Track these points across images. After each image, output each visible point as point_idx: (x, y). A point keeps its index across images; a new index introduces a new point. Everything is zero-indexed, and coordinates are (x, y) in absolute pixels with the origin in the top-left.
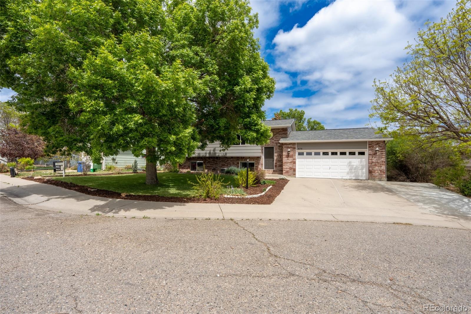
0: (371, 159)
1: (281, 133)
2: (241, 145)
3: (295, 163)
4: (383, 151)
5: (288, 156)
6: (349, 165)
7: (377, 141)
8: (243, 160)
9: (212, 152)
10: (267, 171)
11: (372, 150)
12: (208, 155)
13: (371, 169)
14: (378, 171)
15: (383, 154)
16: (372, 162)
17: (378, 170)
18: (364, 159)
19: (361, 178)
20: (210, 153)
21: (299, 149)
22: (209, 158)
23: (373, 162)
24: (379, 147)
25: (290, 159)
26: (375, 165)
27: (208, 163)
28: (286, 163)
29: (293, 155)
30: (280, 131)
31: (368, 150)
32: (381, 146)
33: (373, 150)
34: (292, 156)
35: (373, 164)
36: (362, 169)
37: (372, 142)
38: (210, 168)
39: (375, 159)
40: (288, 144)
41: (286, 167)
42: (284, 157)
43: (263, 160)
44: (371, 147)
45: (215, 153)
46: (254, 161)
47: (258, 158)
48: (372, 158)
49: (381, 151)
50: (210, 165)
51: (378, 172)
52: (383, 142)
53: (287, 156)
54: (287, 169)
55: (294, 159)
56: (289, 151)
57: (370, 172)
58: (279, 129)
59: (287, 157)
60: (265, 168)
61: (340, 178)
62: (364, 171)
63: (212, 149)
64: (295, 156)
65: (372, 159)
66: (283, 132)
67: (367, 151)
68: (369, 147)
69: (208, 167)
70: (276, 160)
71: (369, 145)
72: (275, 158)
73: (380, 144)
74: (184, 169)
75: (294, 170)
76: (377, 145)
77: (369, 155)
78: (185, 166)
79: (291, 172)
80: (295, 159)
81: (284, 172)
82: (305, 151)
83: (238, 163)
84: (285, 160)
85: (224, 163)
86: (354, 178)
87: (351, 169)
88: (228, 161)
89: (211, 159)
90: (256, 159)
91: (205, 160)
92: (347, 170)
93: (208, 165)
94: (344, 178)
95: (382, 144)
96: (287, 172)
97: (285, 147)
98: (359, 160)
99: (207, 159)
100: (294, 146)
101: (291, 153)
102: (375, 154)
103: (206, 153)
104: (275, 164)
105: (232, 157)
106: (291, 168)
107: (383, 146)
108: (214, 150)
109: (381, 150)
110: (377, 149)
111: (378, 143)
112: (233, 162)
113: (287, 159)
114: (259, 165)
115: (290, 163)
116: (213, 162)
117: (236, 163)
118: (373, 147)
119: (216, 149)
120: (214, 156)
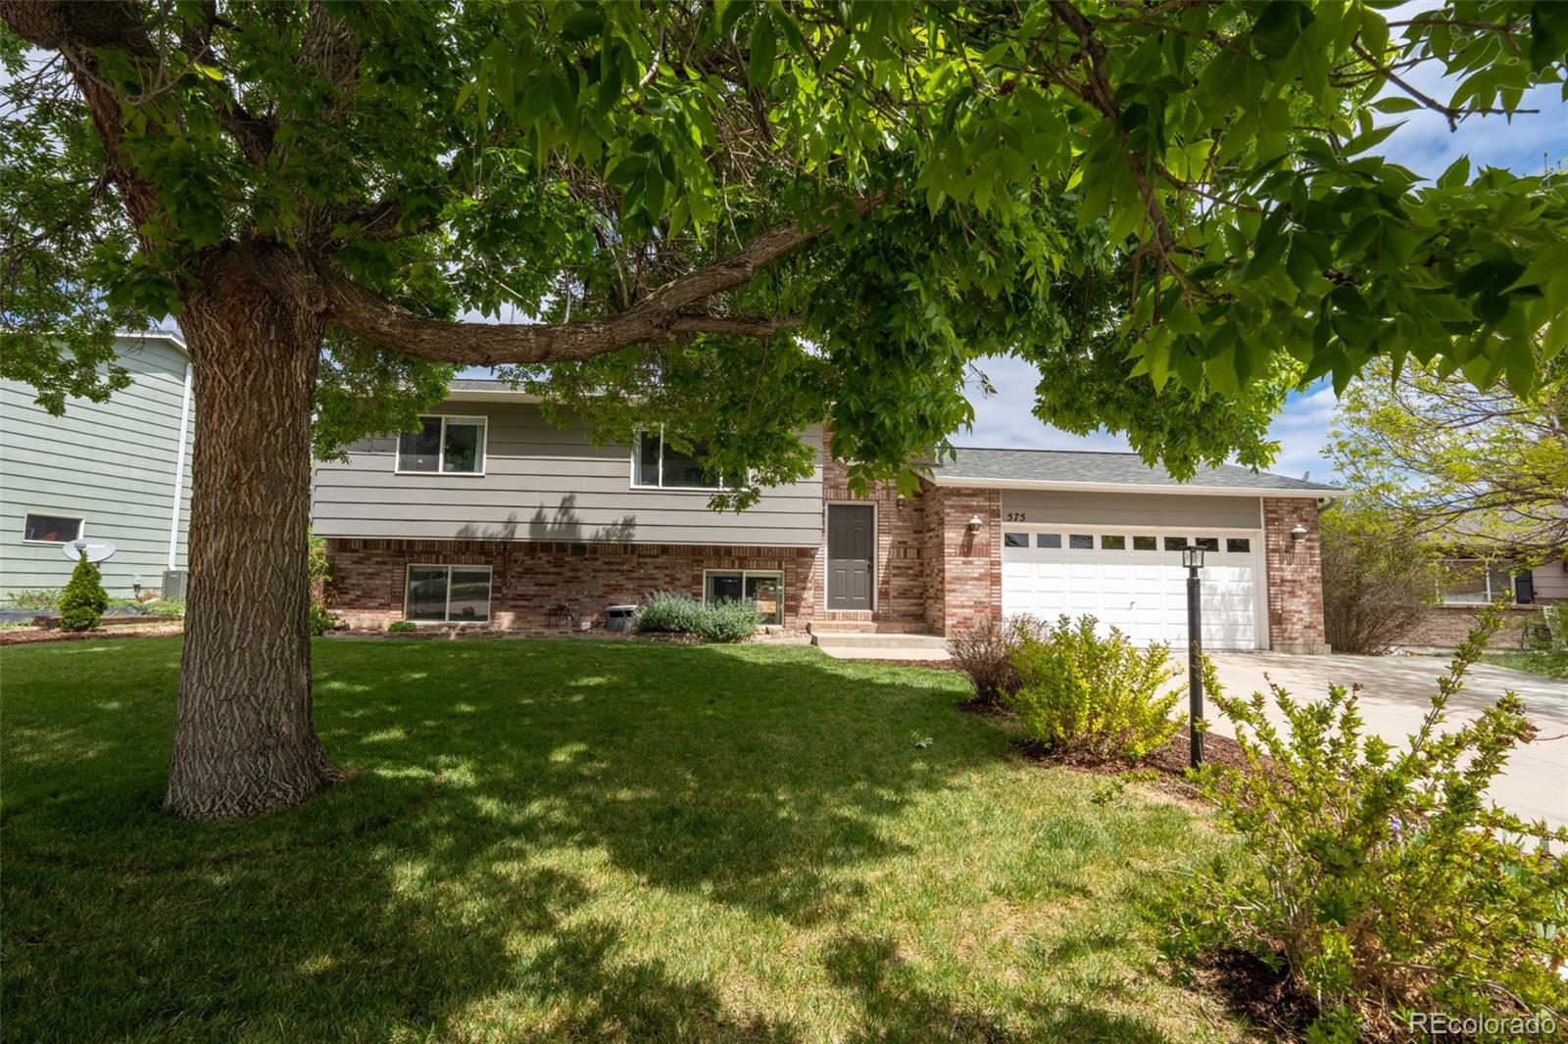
0: (1275, 569)
2: (720, 488)
3: (996, 580)
4: (1313, 536)
5: (967, 549)
8: (726, 562)
9: (552, 515)
10: (846, 617)
11: (1279, 532)
12: (523, 533)
13: (1276, 607)
15: (1313, 548)
16: (1283, 581)
17: (1302, 612)
18: (1250, 569)
19: (1242, 645)
20: (538, 522)
21: (1010, 518)
22: (531, 548)
23: (1287, 581)
25: (978, 565)
26: (1293, 593)
27: (519, 576)
28: (957, 579)
29: (988, 544)
31: (1262, 531)
32: (1308, 520)
33: (1282, 531)
34: (985, 550)
35: (1286, 588)
36: (1244, 607)
37: (1279, 500)
38: (536, 602)
39: (1289, 568)
40: (970, 495)
41: (958, 599)
42: (950, 555)
43: (821, 568)
44: (1275, 520)
45: (574, 524)
46: (780, 568)
47: (804, 555)
48: (1280, 562)
49: (1309, 536)
50: (532, 589)
51: (1303, 620)
52: (1310, 505)
53: (963, 546)
54: (963, 607)
55: (992, 564)
56: (974, 527)
57: (1276, 619)
59: (967, 554)
60: (832, 604)
62: (1250, 614)
63: (556, 500)
64: (997, 547)
65: (1278, 569)
67: (1257, 537)
68: (1269, 522)
69: (522, 597)
70: (887, 567)
71: (1267, 512)
72: (882, 556)
73: (1302, 509)
74: (365, 608)
75: (997, 614)
76: (1294, 512)
77: (1268, 551)
78: (368, 594)
79: (982, 621)
80: (999, 563)
81: (948, 622)
82: (1033, 529)
83: (697, 580)
84: (953, 565)
85: (621, 580)
88: (640, 565)
89: (545, 557)
90: (793, 561)
91: (506, 561)
93: (521, 590)
95: (1310, 512)
96: (965, 623)
97: (952, 507)
98: (1236, 570)
99: (520, 556)
100: (994, 505)
101: (981, 537)
102: (1291, 548)
103: (510, 523)
104: (884, 582)
105: (665, 549)
106: (979, 606)
107: (1311, 518)
108: (566, 507)
109: (1308, 532)
110: (1299, 529)
111: (1296, 506)
112: (668, 572)
113: (964, 563)
114: (804, 589)
115: (976, 579)
116: (552, 570)
117: (685, 579)
118: (1280, 520)
119: (580, 501)
120: (562, 538)
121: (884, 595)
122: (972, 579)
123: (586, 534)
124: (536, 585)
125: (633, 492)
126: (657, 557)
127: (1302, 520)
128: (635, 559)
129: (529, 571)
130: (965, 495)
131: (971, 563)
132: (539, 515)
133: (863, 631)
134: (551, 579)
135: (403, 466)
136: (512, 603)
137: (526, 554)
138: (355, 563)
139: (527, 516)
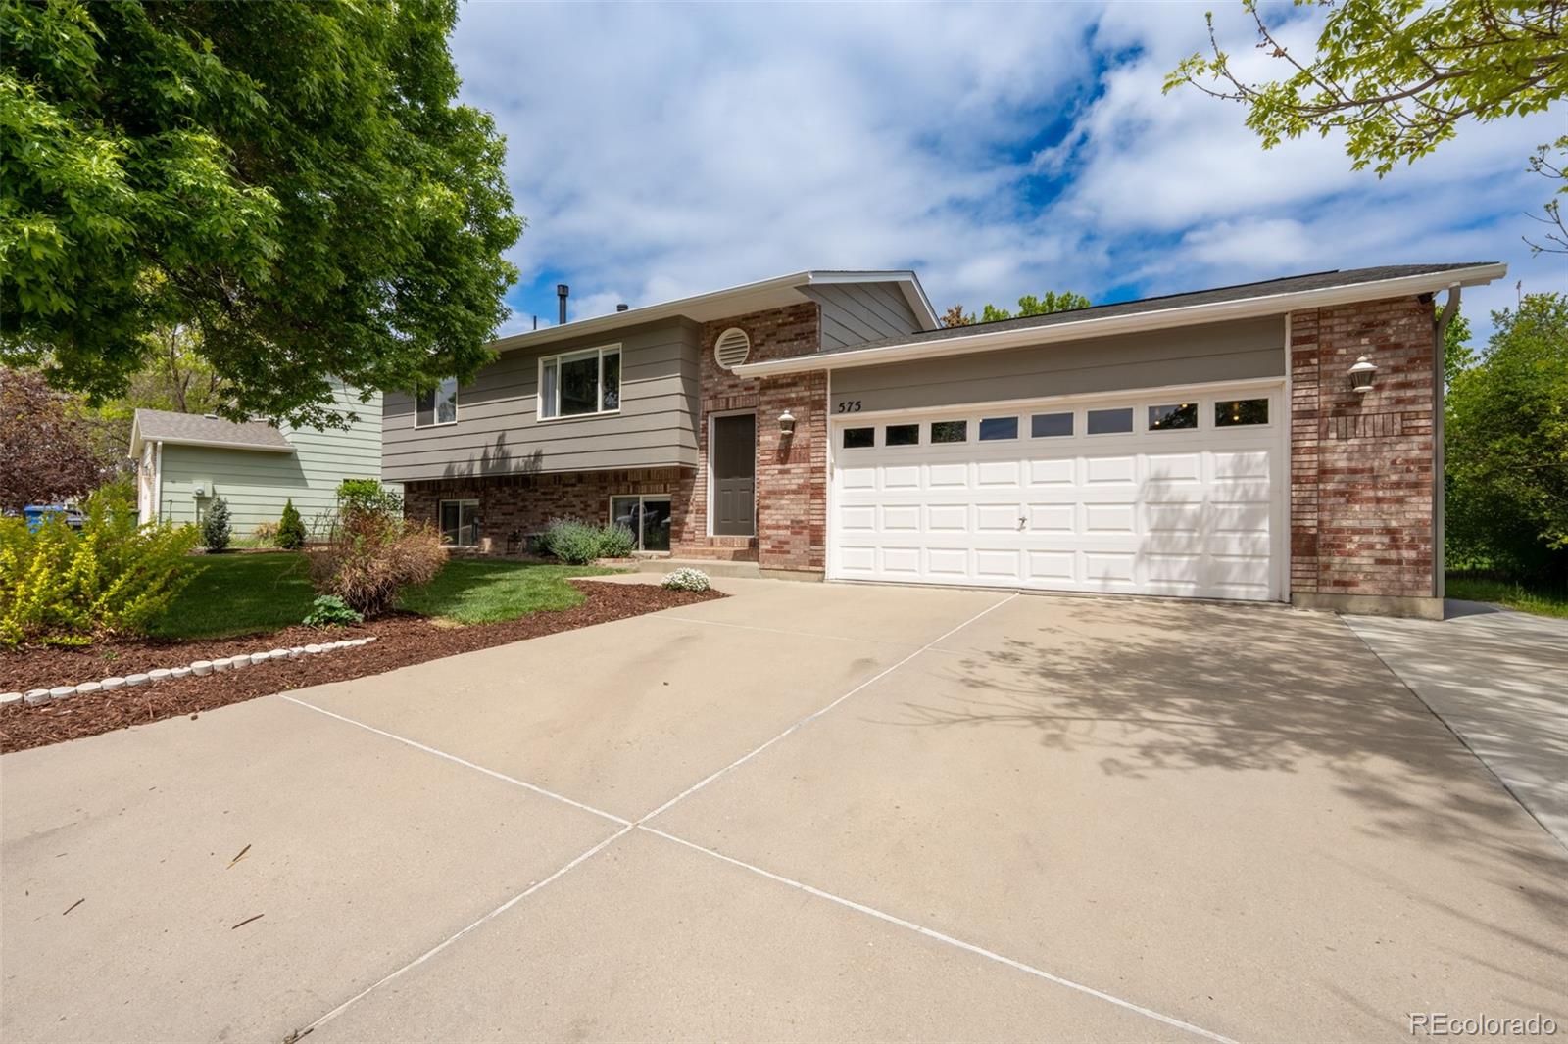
0: (1310, 451)
1: (786, 333)
2: (600, 411)
3: (818, 492)
4: (1414, 377)
5: (784, 454)
6: (1151, 497)
7: (1360, 307)
8: (623, 488)
9: (492, 452)
10: (724, 542)
11: (1317, 378)
12: (477, 471)
13: (1310, 521)
14: (1374, 539)
15: (1413, 401)
16: (1324, 473)
17: (1368, 531)
18: (1262, 455)
19: (1239, 592)
20: (485, 460)
21: (842, 408)
22: (484, 479)
23: (1335, 471)
24: (1381, 348)
25: (797, 473)
26: (1349, 496)
27: (494, 507)
28: (771, 493)
29: (808, 447)
30: (784, 325)
31: (1287, 379)
32: (1398, 346)
33: (1329, 375)
34: (806, 455)
35: (1330, 486)
36: (1248, 526)
37: (1322, 314)
39: (1343, 446)
40: (788, 385)
41: (774, 517)
42: (765, 463)
43: (706, 488)
44: (1312, 354)
45: (509, 459)
46: (666, 492)
47: (684, 475)
48: (1323, 435)
49: (1400, 378)
50: (500, 519)
51: (1371, 547)
52: (1410, 313)
53: (780, 451)
54: (778, 527)
55: (814, 470)
56: (792, 425)
57: (1306, 545)
58: (777, 313)
59: (783, 461)
60: (719, 530)
61: (1095, 585)
62: (1264, 535)
63: (493, 439)
64: (822, 448)
65: (1320, 450)
66: (797, 329)
67: (1281, 393)
68: (1299, 359)
69: (495, 525)
71: (1295, 341)
73: (1385, 323)
75: (817, 537)
76: (1361, 334)
77: (1299, 415)
79: (800, 545)
80: (822, 470)
81: (765, 546)
82: (879, 421)
83: (604, 506)
84: (765, 476)
86: (1186, 590)
87: (1163, 529)
88: (565, 493)
90: (677, 482)
91: (486, 495)
92: (1141, 532)
93: (495, 519)
94: (1118, 587)
95: (1411, 328)
96: (780, 548)
97: (769, 403)
98: (1227, 458)
100: (817, 393)
101: (801, 436)
102: (1348, 406)
103: (468, 462)
105: (581, 477)
106: (797, 526)
107: (1412, 339)
108: (500, 444)
109: (1396, 370)
110: (1363, 365)
111: (1367, 320)
112: (582, 499)
113: (781, 472)
114: (686, 512)
115: (794, 492)
116: (512, 501)
117: (594, 506)
118: (1328, 353)
119: (509, 437)
120: (499, 472)
122: (789, 492)
123: (513, 464)
124: (503, 514)
125: (541, 425)
126: (574, 485)
127: (1382, 346)
128: (561, 489)
129: (499, 503)
130: (782, 386)
131: (787, 472)
132: (485, 453)
133: (719, 558)
134: (511, 509)
135: (419, 423)
136: (490, 530)
137: (497, 489)
138: (415, 501)
139: (479, 454)
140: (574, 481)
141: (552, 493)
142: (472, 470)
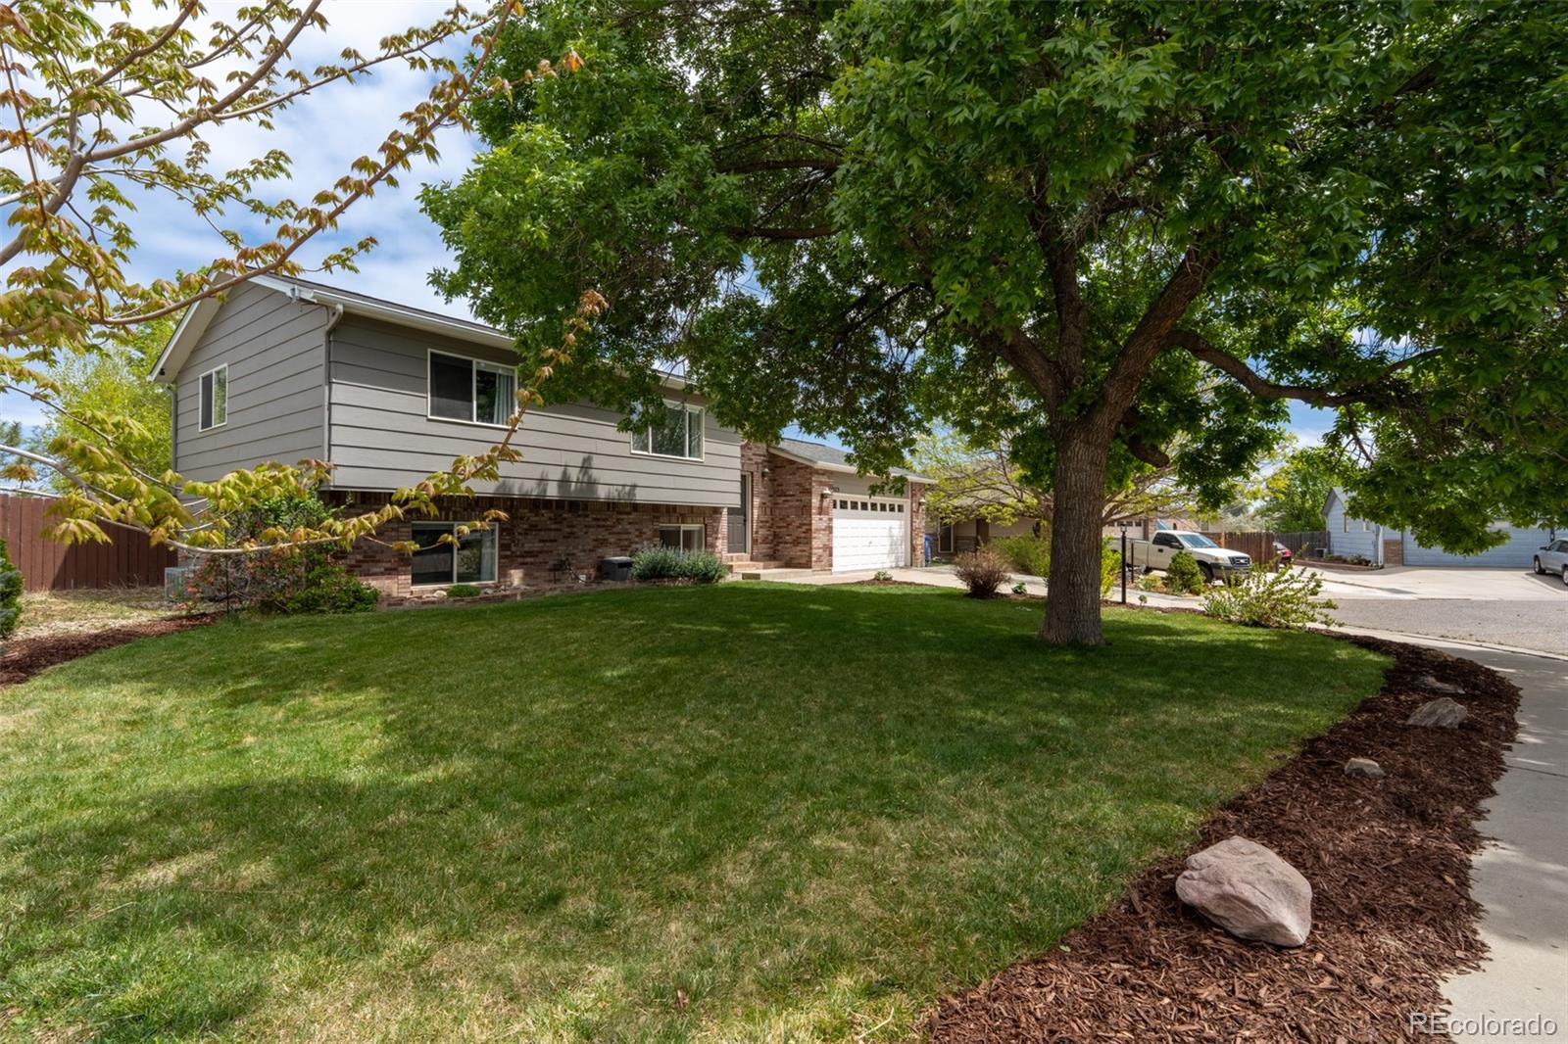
0: (912, 522)
2: (687, 457)
3: (831, 530)
5: (820, 510)
6: (887, 534)
7: (921, 484)
9: (574, 474)
11: (915, 502)
12: (552, 491)
13: (912, 542)
15: (924, 510)
17: (920, 545)
18: (903, 522)
19: (900, 565)
20: (564, 481)
22: (559, 504)
25: (825, 520)
26: (917, 534)
27: (526, 533)
28: (817, 530)
29: (828, 507)
31: (910, 501)
34: (827, 511)
36: (903, 543)
37: (916, 483)
38: (540, 559)
39: (917, 521)
42: (814, 514)
43: (725, 522)
45: (592, 483)
46: (703, 522)
47: (715, 512)
48: (915, 518)
50: (537, 546)
51: (920, 549)
53: (819, 508)
54: (819, 548)
55: (829, 519)
56: (825, 496)
57: (911, 549)
59: (820, 513)
60: (730, 550)
62: (904, 546)
63: (578, 460)
64: (831, 509)
67: (906, 504)
68: (912, 495)
69: (529, 554)
71: (912, 489)
72: (754, 513)
75: (830, 554)
76: (919, 491)
77: (910, 512)
79: (826, 559)
80: (832, 521)
81: (813, 560)
82: (839, 499)
83: (655, 533)
84: (815, 521)
85: (604, 534)
86: (894, 565)
87: (891, 545)
89: (547, 514)
90: (711, 517)
91: (514, 517)
92: (888, 547)
93: (527, 547)
96: (819, 560)
97: (816, 483)
98: (899, 522)
99: (525, 512)
100: (828, 480)
101: (825, 502)
102: (918, 510)
103: (543, 481)
104: (756, 533)
106: (825, 549)
108: (586, 467)
110: (922, 501)
111: (921, 487)
113: (819, 519)
114: (717, 539)
116: (553, 526)
118: (915, 494)
119: (596, 462)
120: (583, 496)
121: (755, 541)
122: (822, 530)
123: (602, 493)
124: (541, 541)
125: (633, 457)
126: (629, 513)
127: (922, 495)
128: (615, 516)
129: (533, 527)
130: (819, 474)
131: (822, 519)
132: (565, 473)
134: (552, 535)
135: (432, 411)
136: (520, 560)
137: (531, 511)
139: (556, 474)
140: (628, 509)
141: (606, 520)
142: (545, 491)
